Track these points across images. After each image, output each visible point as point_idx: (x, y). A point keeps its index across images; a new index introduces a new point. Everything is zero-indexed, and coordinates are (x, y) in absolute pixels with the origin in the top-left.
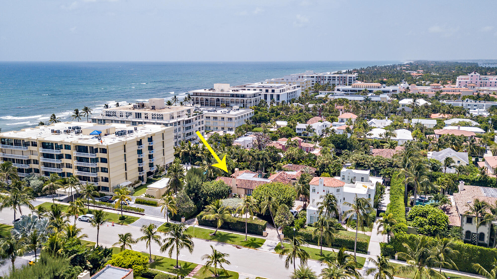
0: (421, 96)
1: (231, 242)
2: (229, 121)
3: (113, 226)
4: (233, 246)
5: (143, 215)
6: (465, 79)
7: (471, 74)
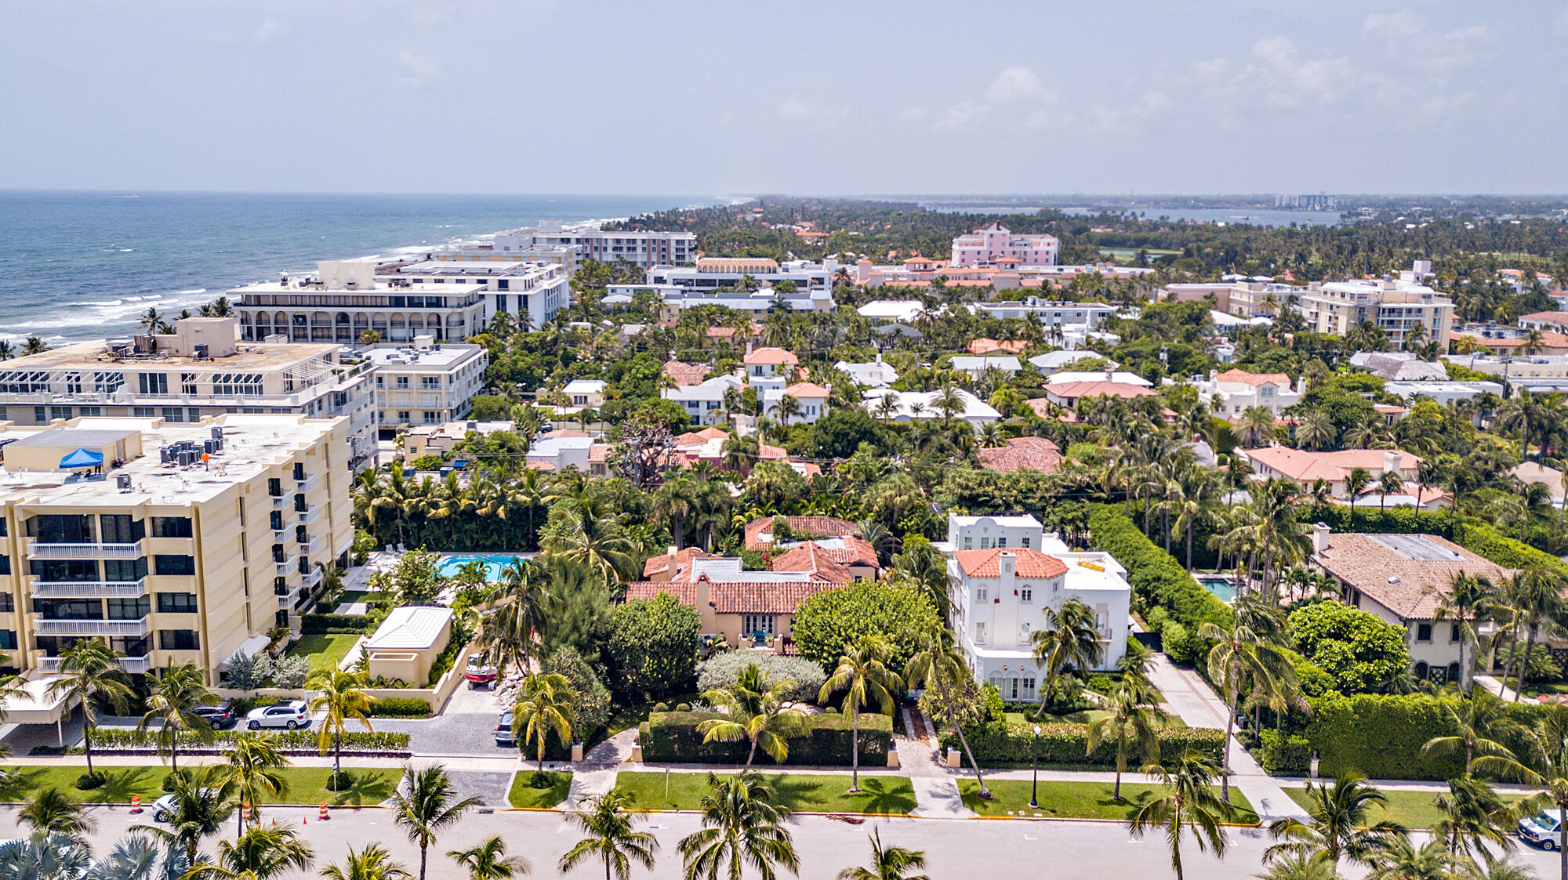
0: (911, 292)
1: (813, 805)
2: (426, 386)
3: (327, 818)
4: (830, 817)
5: (408, 756)
6: (974, 245)
7: (990, 231)
